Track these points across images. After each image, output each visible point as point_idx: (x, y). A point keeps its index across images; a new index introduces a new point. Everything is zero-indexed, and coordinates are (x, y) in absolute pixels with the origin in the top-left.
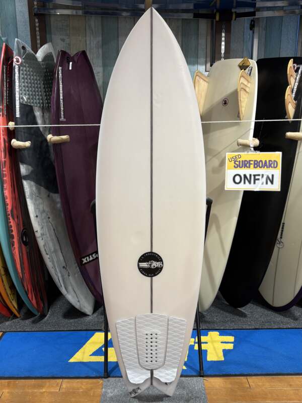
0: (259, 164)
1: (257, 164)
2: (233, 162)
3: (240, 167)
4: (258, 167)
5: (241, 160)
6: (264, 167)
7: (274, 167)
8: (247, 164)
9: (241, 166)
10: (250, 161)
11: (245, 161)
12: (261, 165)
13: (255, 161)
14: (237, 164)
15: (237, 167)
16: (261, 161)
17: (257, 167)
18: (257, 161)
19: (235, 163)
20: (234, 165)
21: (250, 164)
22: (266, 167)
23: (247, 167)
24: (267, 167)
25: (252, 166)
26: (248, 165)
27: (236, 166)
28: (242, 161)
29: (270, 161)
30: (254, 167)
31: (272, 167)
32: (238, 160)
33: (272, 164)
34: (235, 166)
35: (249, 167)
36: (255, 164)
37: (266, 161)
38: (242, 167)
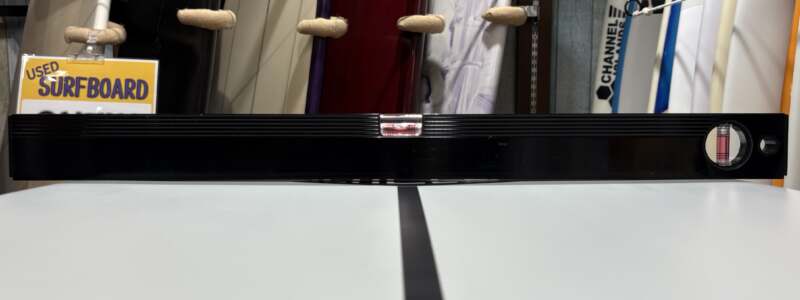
0: (102, 88)
2: (38, 79)
3: (54, 94)
4: (99, 97)
6: (113, 97)
7: (139, 98)
8: (72, 85)
10: (79, 79)
11: (67, 78)
12: (105, 91)
13: (91, 80)
14: (46, 87)
15: (47, 94)
16: (107, 80)
17: (95, 96)
18: (96, 80)
19: (42, 83)
20: (40, 87)
21: (79, 87)
22: (117, 96)
23: (72, 95)
24: (121, 97)
25: (83, 92)
27: (45, 91)
28: (61, 79)
29: (128, 81)
30: (90, 96)
31: (133, 97)
33: (133, 88)
34: (40, 92)
35: (77, 95)
36: (90, 87)
37: (118, 81)
38: (58, 95)
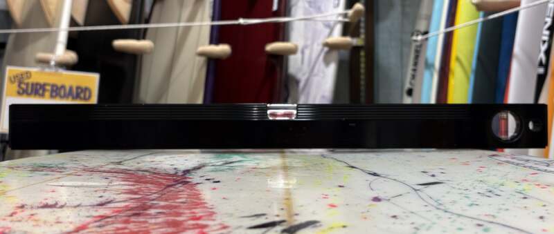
0: (60, 91)
1: (55, 91)
2: (17, 83)
3: (28, 94)
4: (58, 97)
5: (30, 81)
6: (67, 97)
7: (85, 99)
8: (40, 89)
9: (29, 91)
10: (45, 85)
11: (37, 84)
12: (62, 93)
13: (53, 86)
14: (23, 89)
15: (22, 94)
16: (63, 87)
19: (19, 86)
20: (19, 89)
21: (44, 90)
22: (71, 97)
23: (40, 95)
24: (73, 98)
25: (47, 94)
26: (41, 92)
27: (21, 91)
28: (33, 85)
29: (78, 88)
30: (52, 97)
31: (81, 99)
32: (26, 81)
33: (81, 92)
34: (19, 92)
35: (43, 95)
36: (52, 91)
37: (71, 88)
38: (30, 95)
